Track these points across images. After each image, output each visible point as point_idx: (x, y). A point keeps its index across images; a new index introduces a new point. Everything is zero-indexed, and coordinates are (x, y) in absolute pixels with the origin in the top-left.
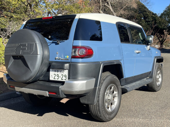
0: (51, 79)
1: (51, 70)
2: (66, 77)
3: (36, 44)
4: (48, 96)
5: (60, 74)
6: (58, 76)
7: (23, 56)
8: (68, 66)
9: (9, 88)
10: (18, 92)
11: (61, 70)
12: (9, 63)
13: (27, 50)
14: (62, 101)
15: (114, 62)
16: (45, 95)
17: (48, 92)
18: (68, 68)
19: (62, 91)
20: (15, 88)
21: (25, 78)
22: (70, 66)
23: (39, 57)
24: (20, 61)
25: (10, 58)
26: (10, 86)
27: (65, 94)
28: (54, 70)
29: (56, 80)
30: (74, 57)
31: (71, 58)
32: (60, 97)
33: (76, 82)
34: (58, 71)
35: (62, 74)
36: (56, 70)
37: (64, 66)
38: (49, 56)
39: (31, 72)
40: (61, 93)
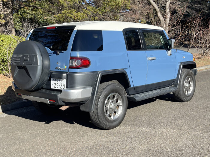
0: (52, 87)
1: (52, 79)
2: (64, 86)
3: (36, 56)
4: (49, 103)
5: (59, 83)
6: (58, 85)
7: (25, 66)
8: (66, 76)
9: (17, 96)
10: (24, 99)
11: (60, 79)
12: (15, 72)
13: (29, 61)
14: (61, 108)
15: (116, 71)
16: (46, 103)
17: (49, 99)
18: (66, 78)
19: (60, 99)
20: (21, 96)
21: (28, 87)
22: (67, 75)
23: (39, 67)
24: (24, 71)
25: (15, 67)
26: (17, 94)
27: (64, 102)
28: (55, 79)
29: (56, 88)
30: (71, 67)
31: (69, 68)
32: (58, 104)
33: (72, 91)
34: (57, 81)
35: (61, 83)
36: (56, 79)
37: (62, 75)
38: (49, 66)
39: (33, 81)
40: (60, 100)
